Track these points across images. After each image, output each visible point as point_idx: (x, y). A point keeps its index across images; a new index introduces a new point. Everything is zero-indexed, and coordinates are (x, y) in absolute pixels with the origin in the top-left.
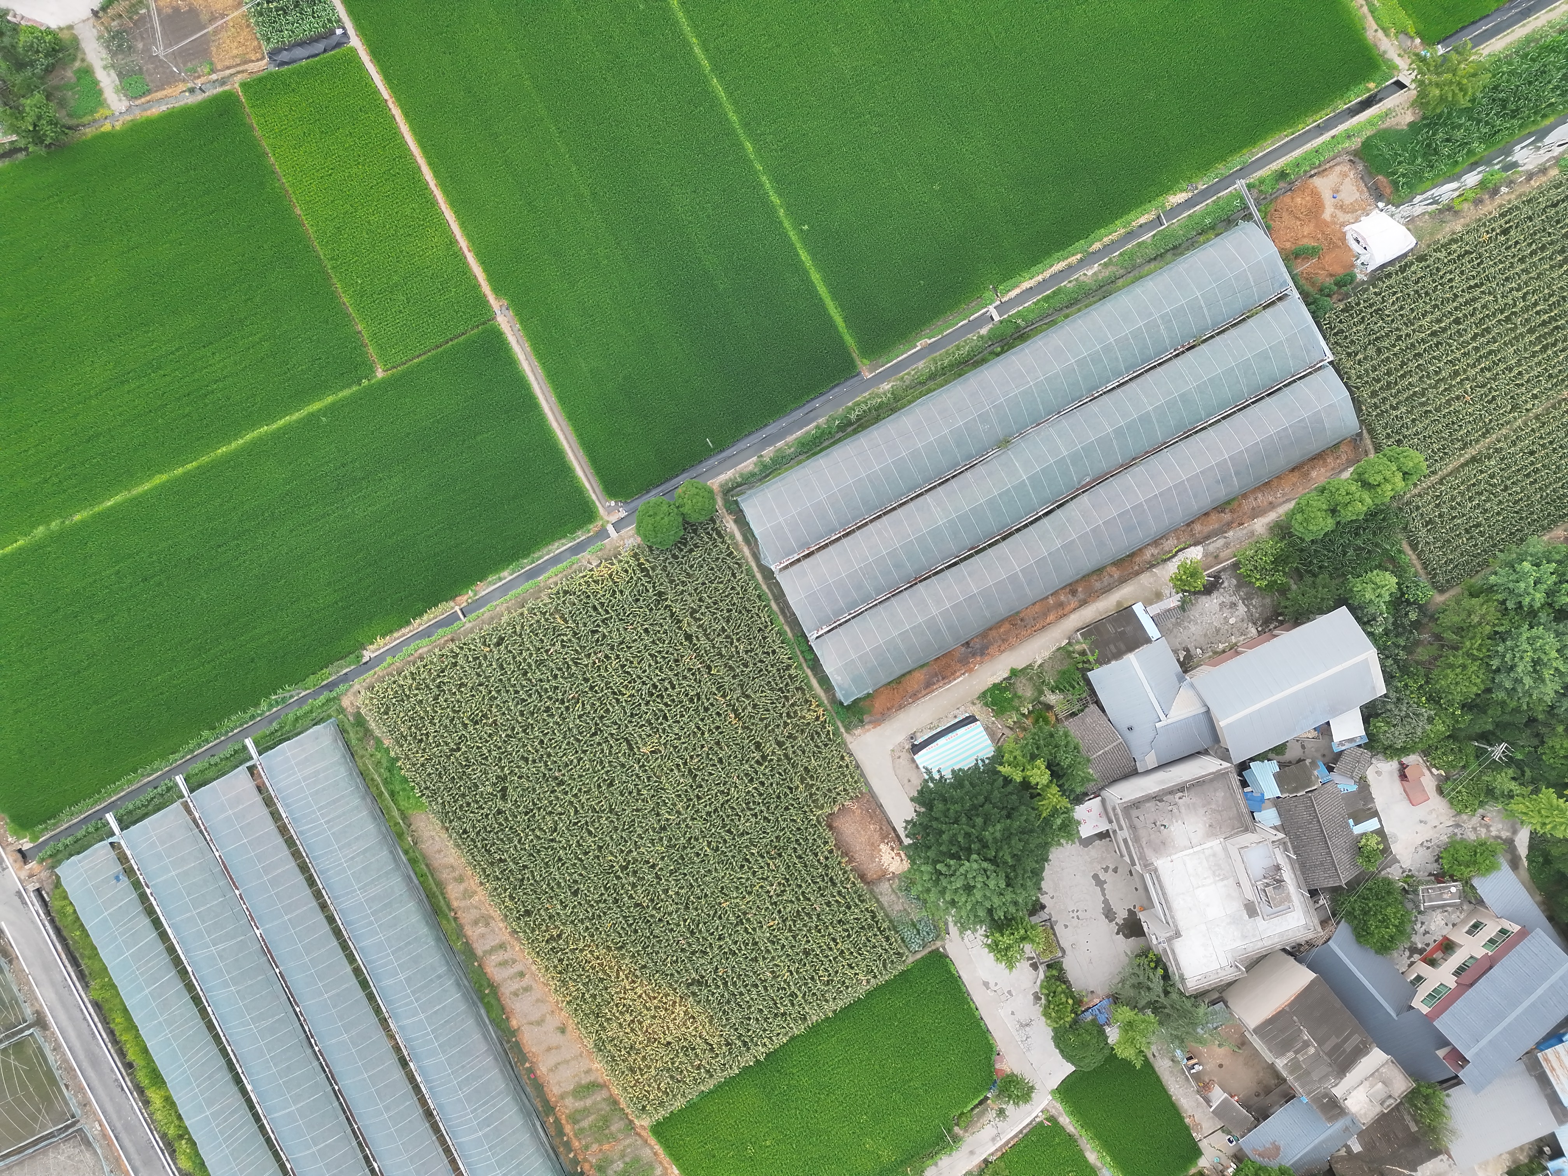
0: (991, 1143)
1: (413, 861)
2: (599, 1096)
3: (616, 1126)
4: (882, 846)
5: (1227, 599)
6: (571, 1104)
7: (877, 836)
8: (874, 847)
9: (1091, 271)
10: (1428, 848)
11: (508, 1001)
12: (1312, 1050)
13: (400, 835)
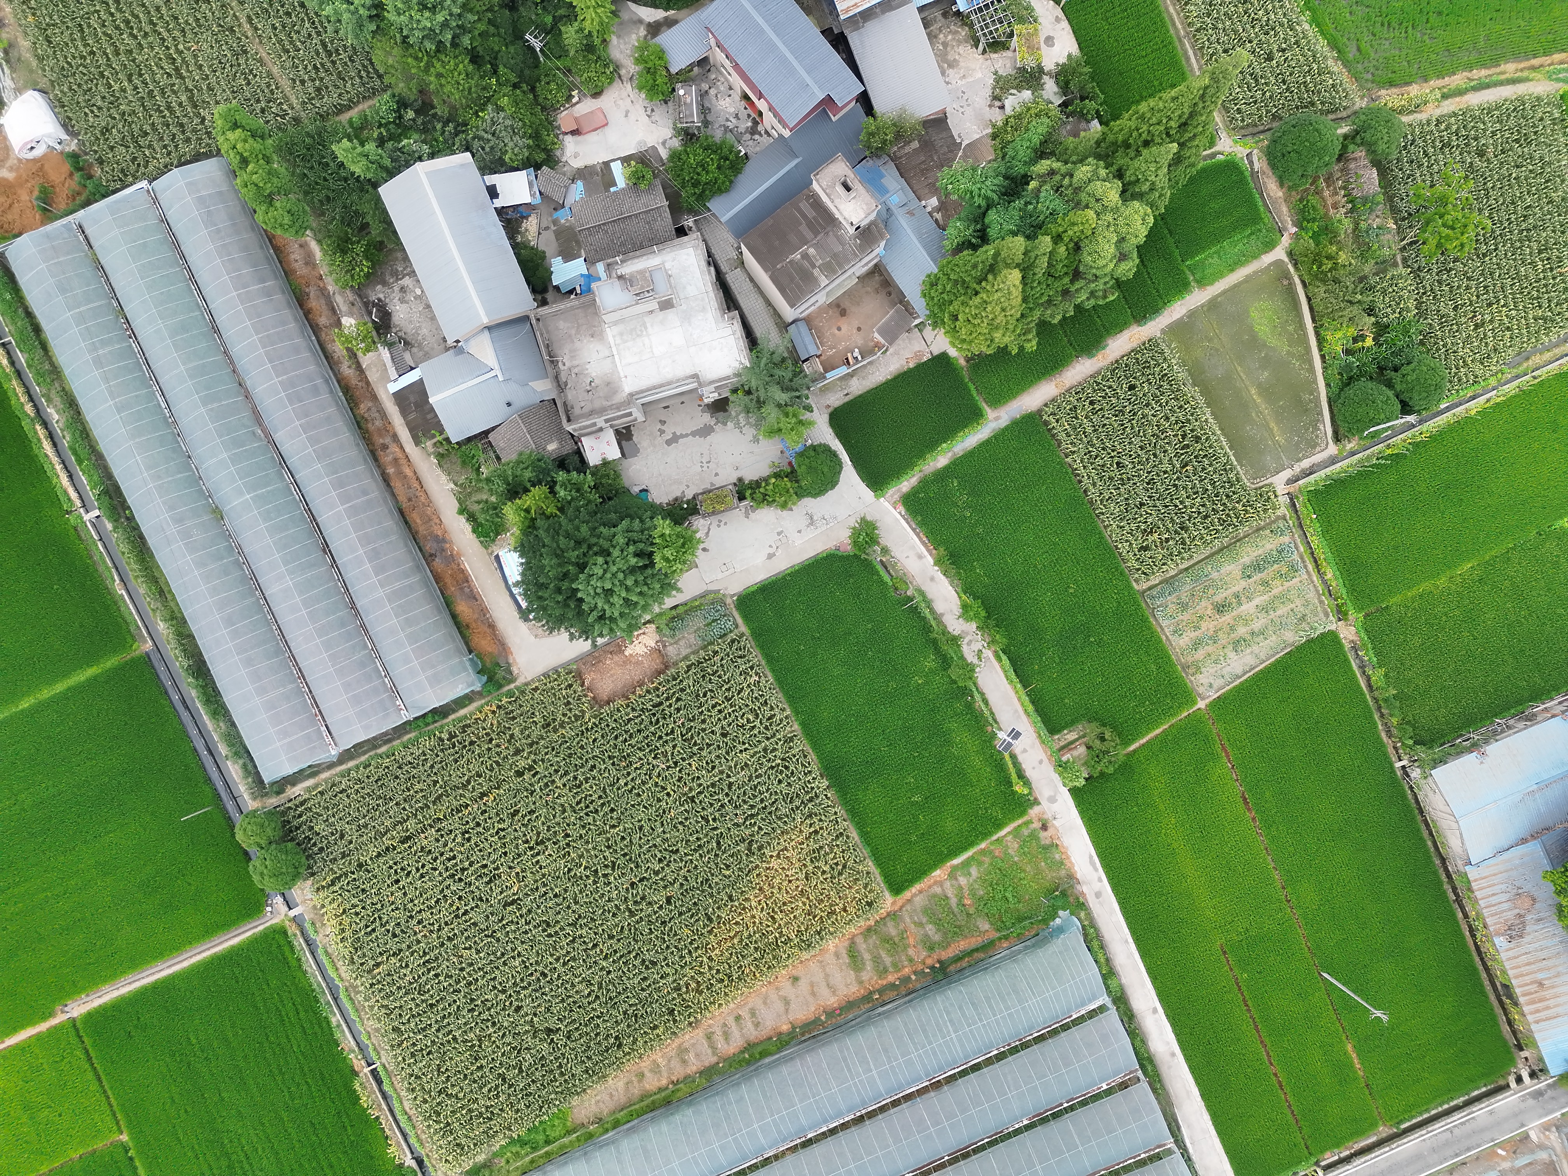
0: (924, 560)
1: (616, 1124)
2: (862, 946)
3: (892, 930)
4: (627, 653)
5: (396, 295)
6: (868, 974)
7: (616, 658)
8: (627, 661)
9: (54, 415)
10: (653, 110)
11: (764, 1033)
12: (812, 251)
13: (590, 1136)
